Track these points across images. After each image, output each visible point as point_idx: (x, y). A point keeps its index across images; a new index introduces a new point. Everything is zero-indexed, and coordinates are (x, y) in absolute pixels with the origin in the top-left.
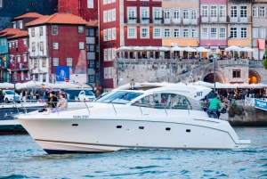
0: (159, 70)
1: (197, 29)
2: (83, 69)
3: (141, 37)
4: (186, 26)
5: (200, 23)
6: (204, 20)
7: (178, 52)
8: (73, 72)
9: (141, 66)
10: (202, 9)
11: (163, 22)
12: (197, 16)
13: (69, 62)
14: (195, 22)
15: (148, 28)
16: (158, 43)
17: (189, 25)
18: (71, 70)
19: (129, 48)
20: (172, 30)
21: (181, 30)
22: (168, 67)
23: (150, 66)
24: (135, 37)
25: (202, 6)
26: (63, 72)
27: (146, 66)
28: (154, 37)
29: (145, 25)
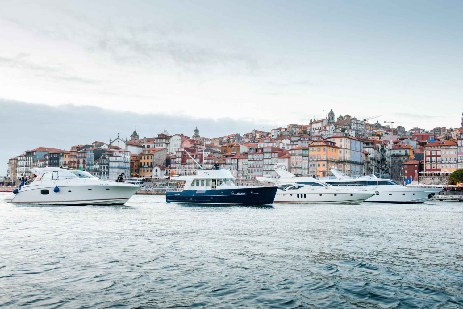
0: (435, 180)
1: (456, 165)
2: (416, 179)
3: (432, 168)
4: (451, 163)
5: (457, 162)
6: (459, 161)
7: (444, 173)
8: (413, 181)
9: (428, 179)
10: (458, 157)
11: (441, 162)
12: (456, 159)
13: (411, 177)
14: (455, 162)
15: (435, 165)
16: (440, 170)
17: (453, 163)
18: (412, 180)
19: (427, 172)
20: (445, 165)
21: (449, 165)
22: (438, 179)
23: (431, 179)
24: (430, 168)
25: (458, 156)
26: (408, 181)
27: (430, 178)
28: (438, 168)
29: (434, 164)
